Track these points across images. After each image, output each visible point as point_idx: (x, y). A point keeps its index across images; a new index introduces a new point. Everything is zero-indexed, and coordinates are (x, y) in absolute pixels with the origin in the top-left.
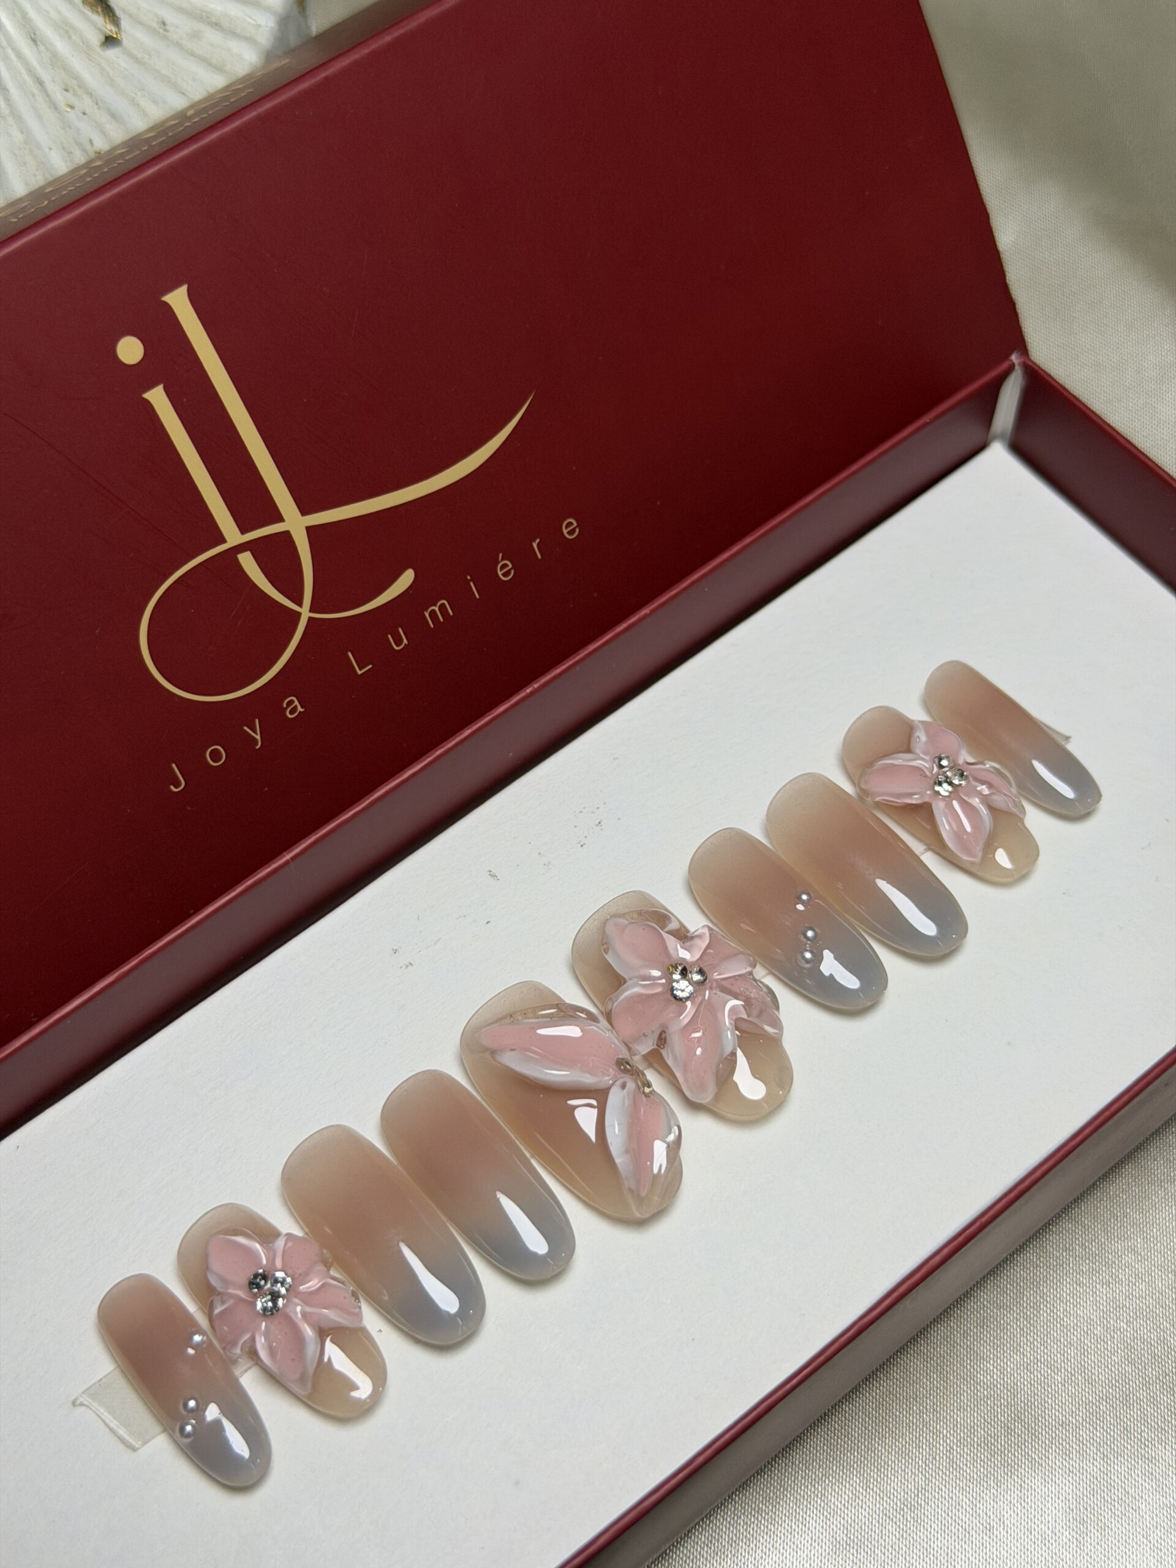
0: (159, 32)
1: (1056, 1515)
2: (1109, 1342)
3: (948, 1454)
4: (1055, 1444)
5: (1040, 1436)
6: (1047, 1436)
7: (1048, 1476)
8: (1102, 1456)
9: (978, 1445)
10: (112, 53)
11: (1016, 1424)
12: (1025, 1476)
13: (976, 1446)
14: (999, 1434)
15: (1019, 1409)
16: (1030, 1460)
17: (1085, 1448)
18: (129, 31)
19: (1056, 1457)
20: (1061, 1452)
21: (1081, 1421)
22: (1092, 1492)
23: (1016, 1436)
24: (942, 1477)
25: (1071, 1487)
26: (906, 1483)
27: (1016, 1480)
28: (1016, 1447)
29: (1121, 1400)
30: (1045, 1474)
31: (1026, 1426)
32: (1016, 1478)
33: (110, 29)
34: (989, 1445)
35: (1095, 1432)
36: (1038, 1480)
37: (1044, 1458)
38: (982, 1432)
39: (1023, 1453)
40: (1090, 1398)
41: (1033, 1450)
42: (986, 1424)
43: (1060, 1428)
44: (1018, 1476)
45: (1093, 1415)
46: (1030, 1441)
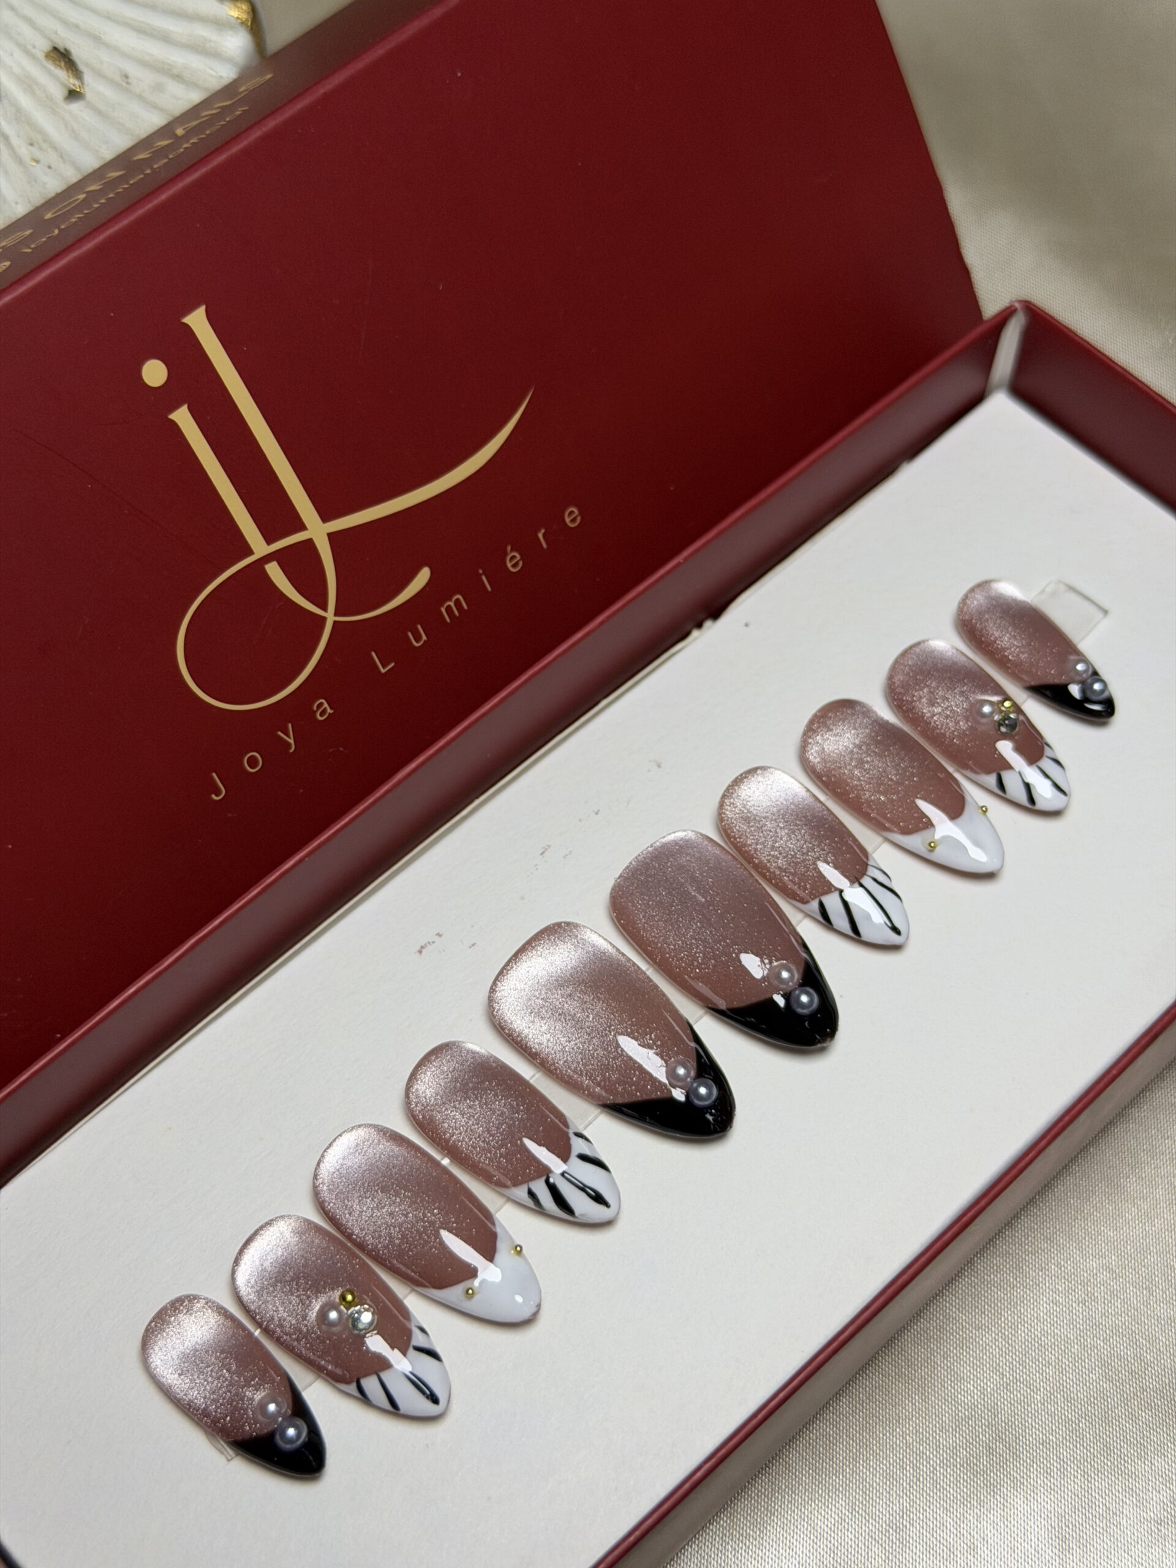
0: (121, 85)
1: (1038, 1533)
2: (1087, 1361)
3: (932, 1475)
4: (1037, 1463)
5: (1021, 1455)
6: (1028, 1455)
7: (1030, 1495)
8: (1082, 1473)
9: (960, 1466)
10: (75, 107)
11: (998, 1444)
12: (1007, 1495)
13: (958, 1466)
14: (981, 1454)
15: (1000, 1428)
16: (1012, 1479)
17: (1065, 1466)
18: (92, 85)
19: (1037, 1476)
20: (1042, 1471)
21: (1061, 1439)
22: (1073, 1510)
23: (998, 1456)
24: (926, 1498)
25: (1053, 1505)
26: (891, 1505)
27: (999, 1499)
28: (998, 1467)
29: (1100, 1417)
30: (1027, 1493)
31: (1007, 1445)
32: (999, 1498)
33: (73, 83)
34: (972, 1465)
35: (1075, 1450)
36: (1020, 1499)
37: (1025, 1477)
38: (965, 1453)
39: (1005, 1473)
40: (1070, 1416)
41: (1015, 1469)
42: (968, 1444)
43: (1041, 1447)
44: (1000, 1496)
45: (1073, 1433)
46: (1011, 1460)
